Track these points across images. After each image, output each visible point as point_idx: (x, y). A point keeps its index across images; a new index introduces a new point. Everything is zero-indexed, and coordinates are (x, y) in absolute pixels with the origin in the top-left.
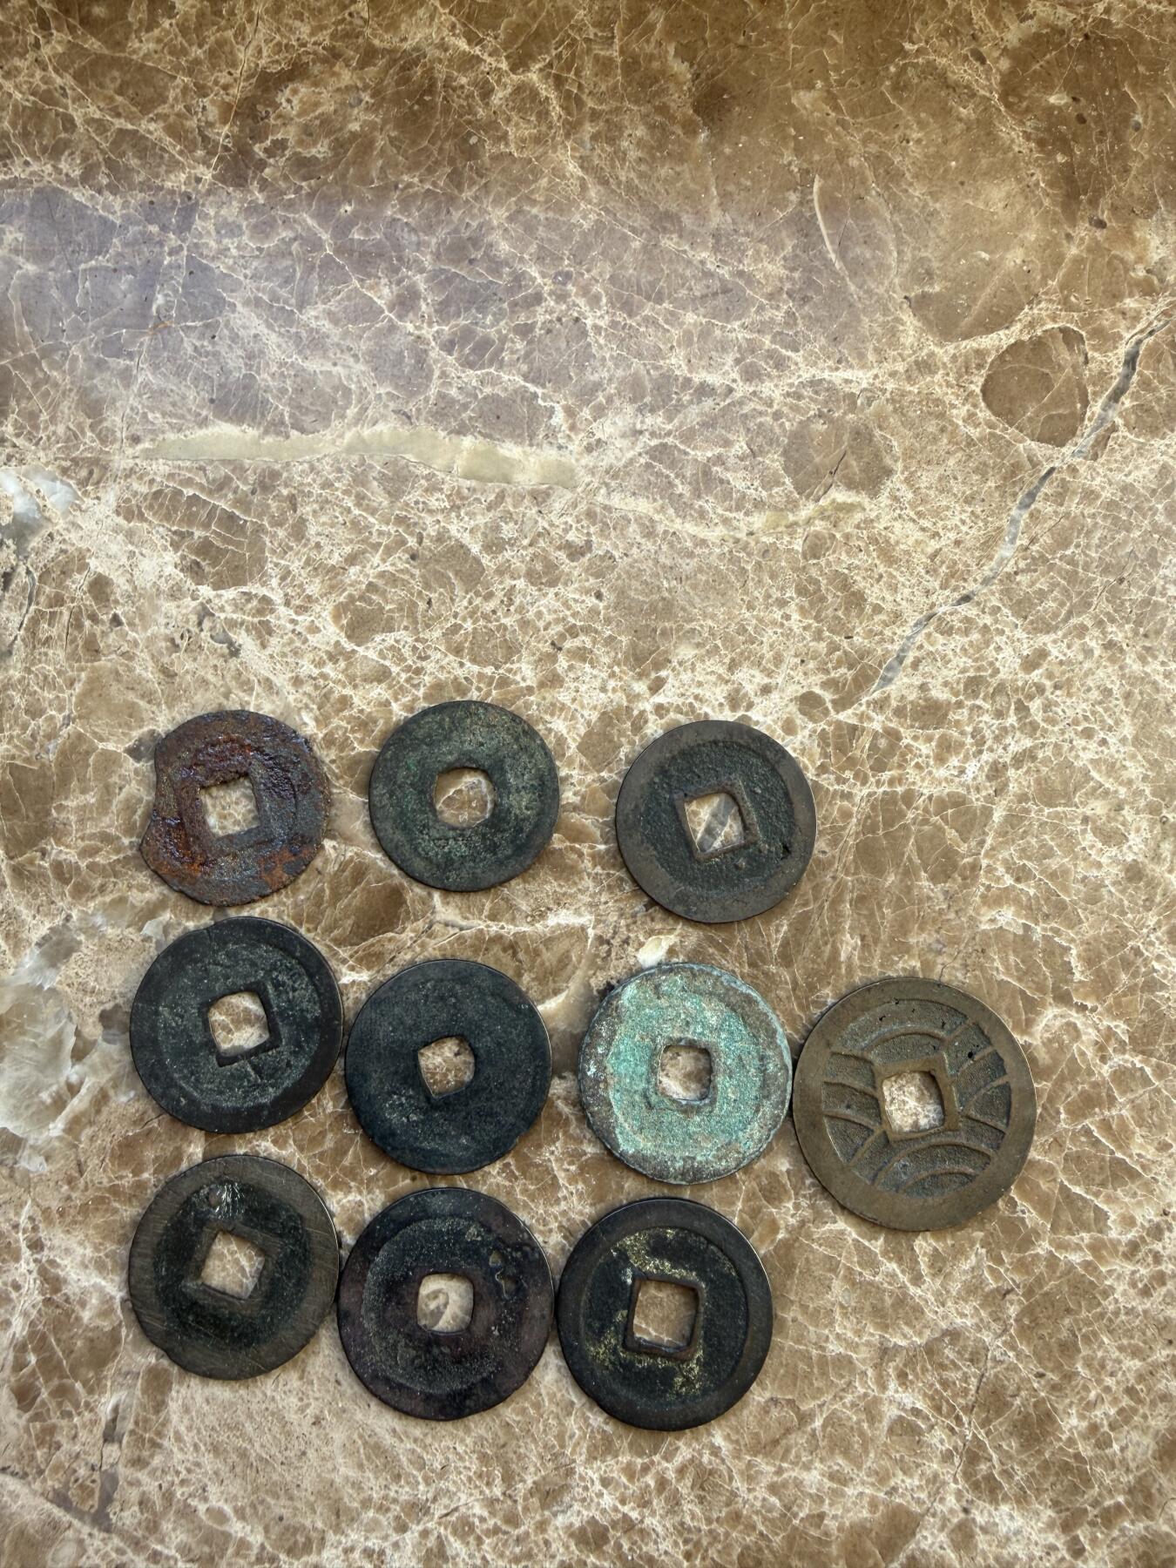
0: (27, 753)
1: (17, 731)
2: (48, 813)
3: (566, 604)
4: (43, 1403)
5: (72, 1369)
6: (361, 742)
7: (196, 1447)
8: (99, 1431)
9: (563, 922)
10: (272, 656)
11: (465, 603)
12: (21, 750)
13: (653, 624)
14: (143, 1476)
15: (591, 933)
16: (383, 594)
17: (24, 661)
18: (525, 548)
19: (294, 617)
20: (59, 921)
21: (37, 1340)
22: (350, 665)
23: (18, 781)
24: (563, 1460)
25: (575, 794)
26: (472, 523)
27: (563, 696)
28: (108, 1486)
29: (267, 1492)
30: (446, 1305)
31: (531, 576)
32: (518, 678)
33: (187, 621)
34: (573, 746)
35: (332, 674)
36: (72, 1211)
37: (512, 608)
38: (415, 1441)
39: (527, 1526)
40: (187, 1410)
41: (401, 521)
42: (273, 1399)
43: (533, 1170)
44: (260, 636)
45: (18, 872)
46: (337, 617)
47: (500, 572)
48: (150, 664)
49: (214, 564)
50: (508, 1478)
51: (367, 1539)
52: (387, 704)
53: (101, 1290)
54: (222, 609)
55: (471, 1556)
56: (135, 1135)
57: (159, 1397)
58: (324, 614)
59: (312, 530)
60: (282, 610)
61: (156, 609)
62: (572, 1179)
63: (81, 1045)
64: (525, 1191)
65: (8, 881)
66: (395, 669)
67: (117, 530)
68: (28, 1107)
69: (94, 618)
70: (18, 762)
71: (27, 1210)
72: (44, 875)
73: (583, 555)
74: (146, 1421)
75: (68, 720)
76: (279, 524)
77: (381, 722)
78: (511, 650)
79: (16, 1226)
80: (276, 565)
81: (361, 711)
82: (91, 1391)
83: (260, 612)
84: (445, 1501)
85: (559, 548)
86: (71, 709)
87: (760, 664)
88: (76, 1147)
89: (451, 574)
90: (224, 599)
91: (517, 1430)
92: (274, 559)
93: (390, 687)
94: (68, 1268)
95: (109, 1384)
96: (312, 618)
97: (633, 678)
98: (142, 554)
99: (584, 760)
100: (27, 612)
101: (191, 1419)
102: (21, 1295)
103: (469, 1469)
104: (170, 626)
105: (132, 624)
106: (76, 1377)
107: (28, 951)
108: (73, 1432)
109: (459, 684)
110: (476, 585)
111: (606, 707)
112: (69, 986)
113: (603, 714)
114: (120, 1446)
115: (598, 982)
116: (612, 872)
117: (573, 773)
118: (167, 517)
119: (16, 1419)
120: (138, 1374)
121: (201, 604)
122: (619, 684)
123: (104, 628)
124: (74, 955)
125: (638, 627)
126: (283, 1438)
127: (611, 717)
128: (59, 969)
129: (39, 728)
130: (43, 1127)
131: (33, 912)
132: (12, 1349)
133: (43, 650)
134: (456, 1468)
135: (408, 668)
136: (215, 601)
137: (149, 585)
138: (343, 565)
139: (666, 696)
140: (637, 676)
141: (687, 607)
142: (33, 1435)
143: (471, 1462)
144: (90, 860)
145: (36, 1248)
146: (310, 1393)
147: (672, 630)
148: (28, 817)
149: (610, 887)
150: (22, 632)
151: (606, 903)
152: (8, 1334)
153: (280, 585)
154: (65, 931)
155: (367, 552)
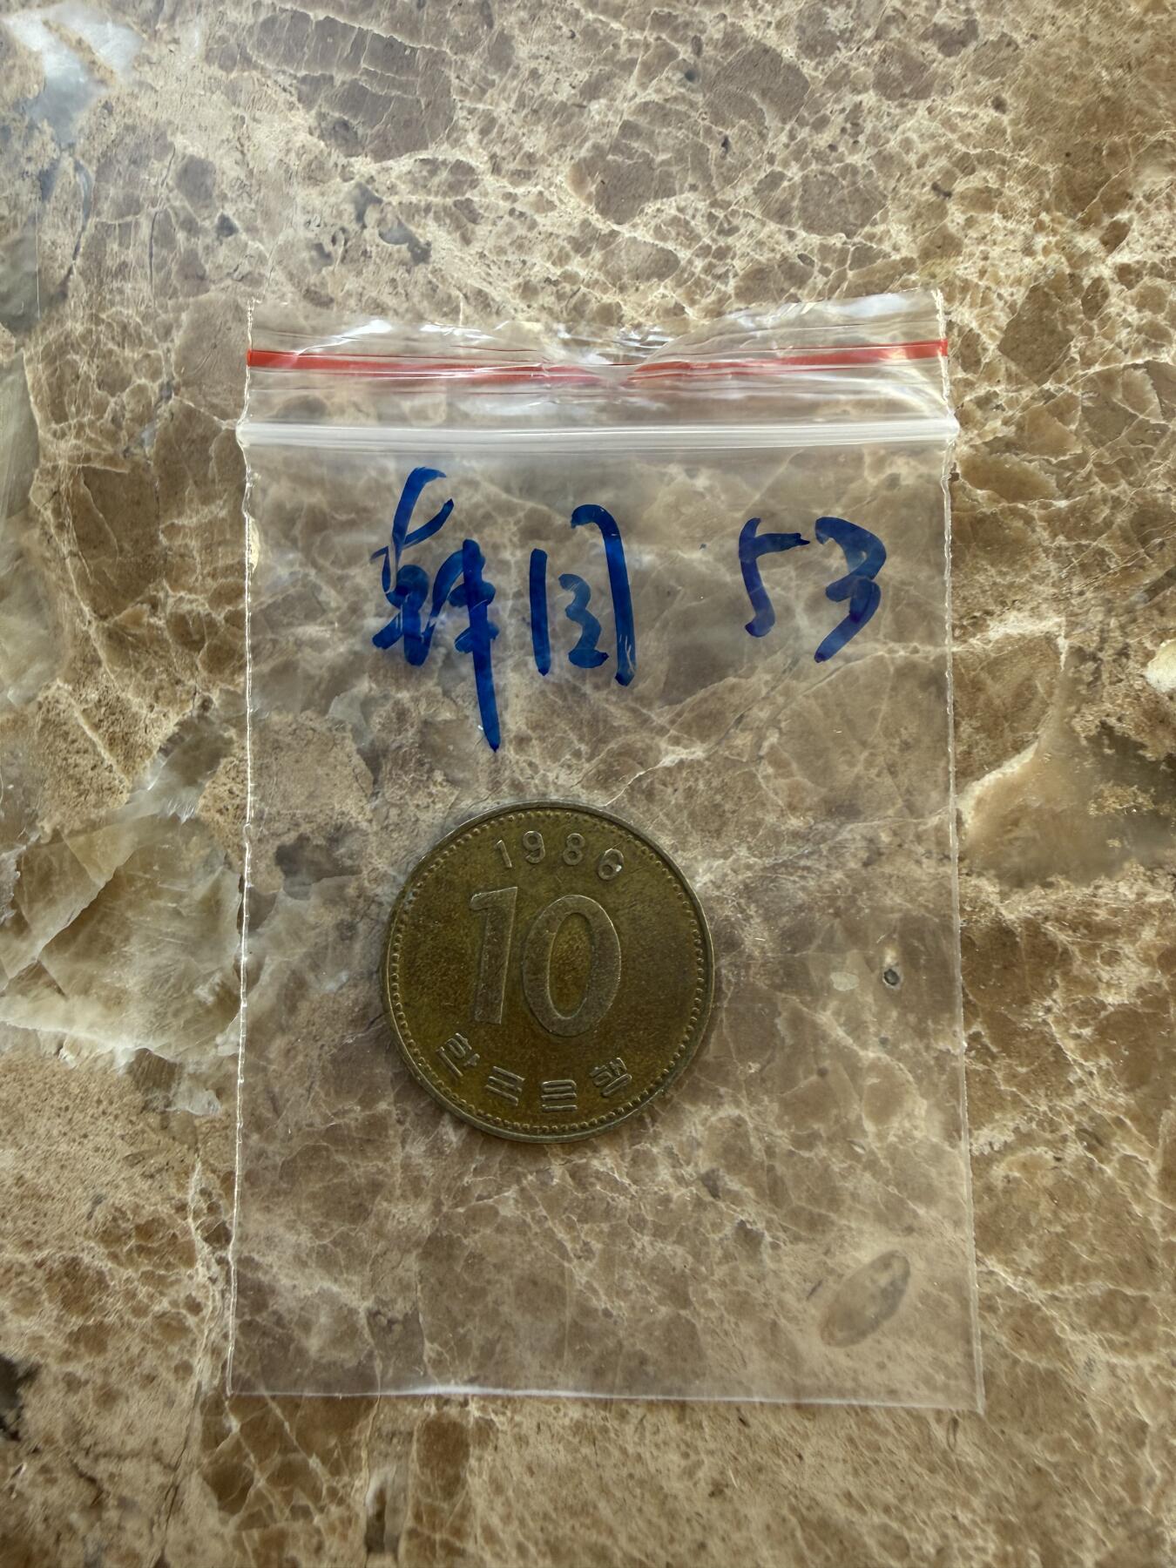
0: (109, 449)
1: (88, 417)
2: (154, 541)
3: (948, 123)
4: (260, 1497)
5: (301, 1434)
7: (521, 1550)
8: (357, 1535)
9: (1014, 631)
10: (482, 256)
11: (784, 138)
12: (99, 446)
13: (1094, 140)
15: (1063, 644)
16: (649, 138)
17: (88, 304)
18: (869, 43)
19: (511, 189)
20: (191, 709)
22: (609, 255)
23: (99, 493)
24: (1139, 1523)
25: (1006, 423)
26: (778, 13)
27: (964, 268)
30: (906, 1274)
31: (885, 86)
32: (886, 247)
33: (340, 214)
34: (992, 346)
35: (583, 273)
36: (271, 1175)
37: (862, 139)
38: (887, 1510)
40: (498, 1489)
41: (661, 21)
42: (639, 1457)
43: (1020, 1040)
44: (458, 227)
45: (117, 639)
46: (579, 182)
47: (834, 84)
48: (288, 289)
49: (371, 121)
52: (678, 310)
53: (331, 1299)
54: (392, 189)
56: (357, 1042)
57: (450, 1471)
58: (558, 179)
59: (523, 50)
60: (489, 181)
61: (289, 200)
62: (1089, 1050)
64: (1012, 1077)
65: (102, 654)
66: (684, 255)
67: (212, 85)
68: (176, 1014)
69: (191, 227)
70: (97, 465)
71: (195, 1181)
72: (161, 641)
73: (964, 44)
74: (433, 1512)
75: (168, 390)
76: (466, 47)
78: (869, 204)
79: (182, 1208)
80: (471, 112)
82: (336, 1470)
83: (454, 187)
85: (924, 37)
86: (171, 370)
88: (264, 1069)
89: (755, 97)
90: (394, 174)
91: (1056, 1478)
92: (467, 103)
93: (680, 283)
94: (275, 1269)
95: (364, 1454)
96: (539, 188)
97: (1073, 228)
98: (255, 120)
99: (1013, 367)
100: (84, 228)
101: (507, 1503)
102: (203, 1320)
103: (983, 1550)
104: (313, 226)
105: (251, 229)
106: (309, 1449)
107: (148, 762)
108: (315, 1541)
109: (792, 266)
110: (797, 108)
111: (1036, 279)
112: (220, 811)
113: (1034, 290)
114: (396, 1558)
115: (1086, 723)
116: (1084, 542)
117: (997, 389)
118: (289, 58)
119: (218, 1527)
120: (411, 1434)
121: (359, 185)
122: (1053, 240)
123: (208, 240)
124: (223, 761)
125: (1069, 148)
126: (663, 1523)
127: (1046, 295)
128: (200, 787)
129: (123, 407)
130: (207, 1042)
131: (149, 700)
132: (198, 1410)
133: (116, 285)
134: (962, 1551)
135: (705, 250)
136: (381, 178)
137: (271, 166)
138: (578, 100)
139: (1132, 251)
140: (1080, 226)
141: (1146, 108)
142: (249, 1550)
143: (985, 1540)
144: (229, 608)
145: (218, 1240)
146: (700, 1444)
147: (1126, 146)
148: (121, 550)
149: (1084, 567)
150: (79, 261)
151: (1081, 593)
152: (188, 1387)
153: (481, 141)
154: (203, 725)
155: (615, 75)
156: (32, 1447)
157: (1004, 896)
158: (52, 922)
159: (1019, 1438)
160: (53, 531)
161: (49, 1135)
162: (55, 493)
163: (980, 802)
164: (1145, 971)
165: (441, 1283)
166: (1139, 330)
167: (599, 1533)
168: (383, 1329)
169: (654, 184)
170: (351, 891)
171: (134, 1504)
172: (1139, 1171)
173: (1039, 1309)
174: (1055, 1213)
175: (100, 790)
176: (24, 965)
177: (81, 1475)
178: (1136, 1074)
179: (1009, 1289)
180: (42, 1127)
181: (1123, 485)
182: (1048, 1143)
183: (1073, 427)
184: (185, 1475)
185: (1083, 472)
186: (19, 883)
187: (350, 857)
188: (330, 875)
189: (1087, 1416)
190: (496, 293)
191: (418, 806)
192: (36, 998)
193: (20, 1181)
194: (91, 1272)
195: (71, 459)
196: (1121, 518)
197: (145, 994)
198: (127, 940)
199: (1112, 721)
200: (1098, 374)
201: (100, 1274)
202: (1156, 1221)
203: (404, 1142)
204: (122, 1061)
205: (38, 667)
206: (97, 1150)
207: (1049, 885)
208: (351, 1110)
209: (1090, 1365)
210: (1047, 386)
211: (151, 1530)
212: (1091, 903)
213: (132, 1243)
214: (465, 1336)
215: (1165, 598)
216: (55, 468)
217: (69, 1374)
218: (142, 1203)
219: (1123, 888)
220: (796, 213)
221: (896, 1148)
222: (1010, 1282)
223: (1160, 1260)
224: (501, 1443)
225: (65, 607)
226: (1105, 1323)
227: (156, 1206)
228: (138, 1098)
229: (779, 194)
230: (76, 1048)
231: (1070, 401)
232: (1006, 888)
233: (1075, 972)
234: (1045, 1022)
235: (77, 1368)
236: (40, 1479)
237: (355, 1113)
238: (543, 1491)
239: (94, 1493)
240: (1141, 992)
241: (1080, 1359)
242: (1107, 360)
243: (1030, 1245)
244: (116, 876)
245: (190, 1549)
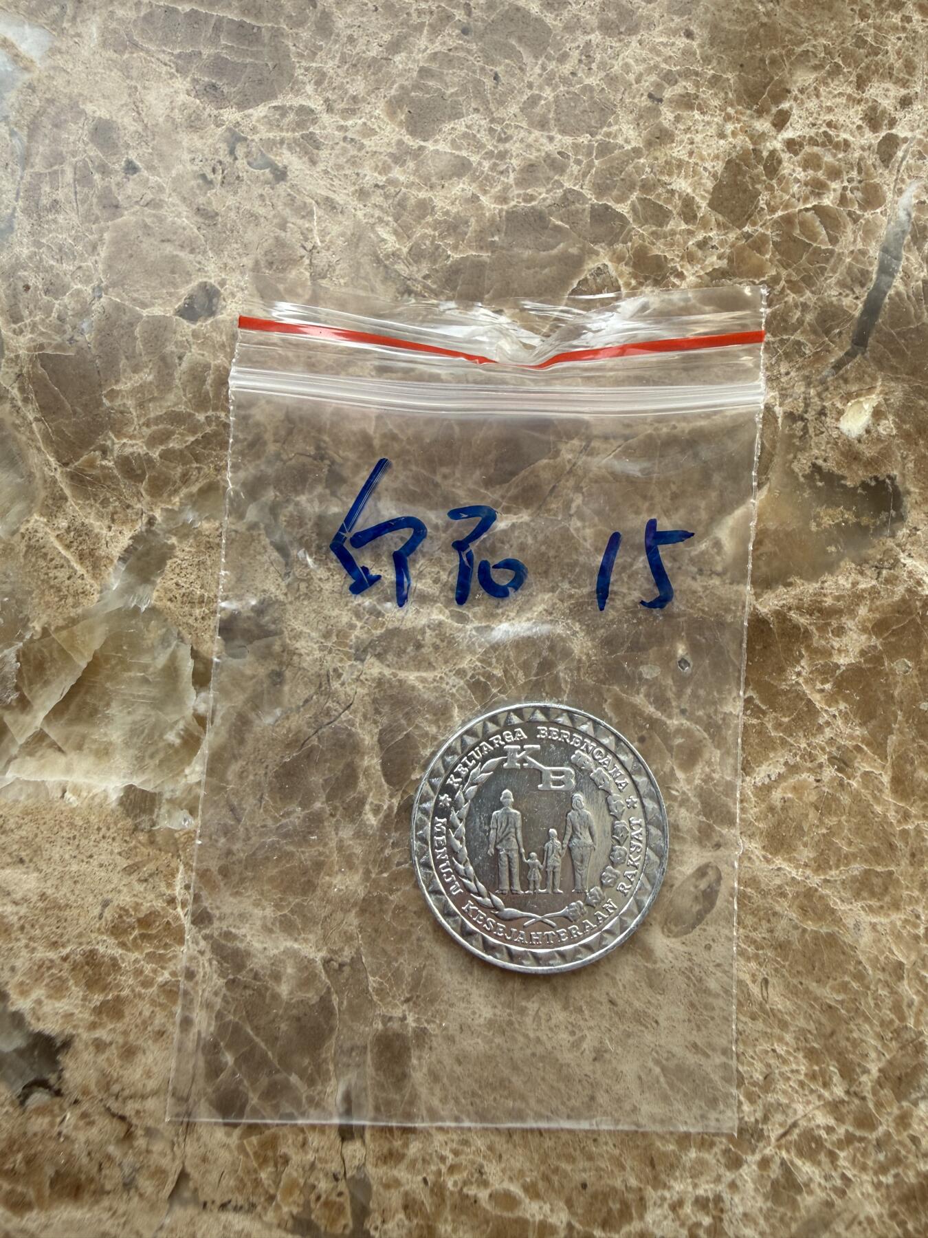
0: (58, 339)
1: (39, 317)
2: (100, 404)
3: (654, 50)
4: (255, 1111)
5: (283, 1058)
6: (455, 248)
10: (326, 172)
11: (537, 70)
12: (50, 337)
13: (759, 54)
14: (401, 1173)
15: (779, 410)
16: (440, 77)
17: (31, 233)
19: (342, 123)
20: (140, 526)
21: (229, 1034)
22: (420, 164)
23: (54, 372)
24: (906, 1036)
25: (720, 258)
27: (678, 151)
28: (360, 1196)
29: (559, 1157)
30: (719, 879)
31: (607, 28)
32: (620, 141)
33: (217, 151)
34: (704, 204)
35: (402, 178)
36: (237, 868)
37: (594, 66)
39: (885, 1125)
40: (434, 1077)
42: (538, 1040)
43: (782, 699)
44: (306, 153)
45: (78, 479)
46: (392, 114)
47: (569, 28)
48: (183, 209)
49: (233, 82)
50: (848, 1073)
51: (695, 1186)
52: (474, 198)
53: (294, 954)
54: (254, 130)
55: (827, 1178)
56: (295, 760)
57: (398, 1070)
58: (376, 113)
59: (340, 23)
60: (325, 118)
61: (178, 144)
62: (831, 699)
63: (201, 667)
64: (778, 726)
65: (68, 492)
66: (474, 159)
67: (110, 65)
68: (152, 756)
69: (104, 170)
70: (49, 352)
71: (180, 879)
72: (110, 477)
74: (388, 1103)
75: (99, 290)
76: (301, 23)
77: (473, 220)
78: (604, 111)
79: (172, 901)
80: (307, 69)
81: (447, 213)
82: (311, 1082)
83: (300, 125)
84: (779, 1117)
86: (100, 276)
87: (891, 75)
88: (225, 789)
89: (513, 42)
90: (254, 118)
91: (843, 1012)
92: (304, 64)
93: (474, 179)
94: (249, 938)
95: (331, 1067)
96: (363, 120)
97: (751, 117)
98: (145, 88)
99: (721, 218)
100: (22, 178)
101: (444, 1088)
102: (197, 983)
103: (797, 1071)
104: (197, 161)
105: (151, 168)
106: (289, 1069)
107: (111, 569)
108: (300, 1138)
109: (554, 160)
110: (545, 49)
111: (730, 154)
112: (170, 600)
113: (729, 162)
114: (364, 1142)
115: (802, 465)
116: (785, 337)
117: (711, 234)
118: (165, 41)
119: (225, 1139)
120: (365, 1048)
121: (229, 129)
122: (738, 126)
123: (119, 179)
124: (169, 562)
125: (741, 61)
126: (562, 1086)
127: (737, 165)
128: (154, 583)
129: (66, 307)
130: (178, 774)
131: (107, 522)
132: (200, 1054)
133: (50, 217)
134: (782, 1074)
135: (490, 155)
136: (244, 123)
137: (161, 120)
138: (385, 55)
139: (795, 129)
140: (755, 115)
141: (793, 28)
142: (251, 1153)
143: (798, 1064)
144: (163, 447)
145: (202, 921)
146: (582, 1023)
147: (781, 56)
148: (75, 412)
149: (787, 355)
150: (20, 203)
151: (787, 374)
152: (191, 1035)
153: (316, 90)
154: (151, 537)
155: (410, 35)
156: (73, 1099)
157: (757, 596)
158: (47, 699)
159: (813, 986)
160: (20, 403)
161: (62, 859)
162: (19, 376)
163: (733, 530)
164: (864, 637)
165: (376, 931)
166: (806, 184)
167: (514, 1100)
168: (336, 971)
169: (448, 111)
170: (277, 648)
171: (157, 1131)
172: (876, 782)
173: (816, 890)
174: (820, 820)
175: (76, 594)
176: (30, 733)
177: (114, 1115)
178: (865, 712)
179: (793, 879)
180: (56, 853)
181: (808, 294)
182: (809, 770)
183: (768, 256)
184: (195, 1103)
185: (778, 288)
186: (20, 671)
187: (274, 622)
188: (259, 638)
189: (860, 963)
190: (340, 198)
191: (320, 579)
192: (42, 757)
193: (43, 897)
194: (106, 959)
195: (29, 349)
196: (809, 317)
197: (126, 744)
198: (108, 705)
199: (820, 462)
200: (781, 217)
201: (113, 959)
202: (892, 816)
203: (337, 829)
204: (114, 796)
205: (18, 507)
206: (101, 866)
207: (790, 584)
208: (294, 811)
209: (857, 926)
210: (747, 229)
211: (172, 1150)
212: (820, 594)
213: (136, 932)
214: (398, 968)
215: (847, 371)
216: (17, 357)
217: (96, 1039)
218: (140, 901)
219: (842, 581)
220: (552, 122)
221: (702, 788)
222: (794, 874)
223: (899, 843)
224: (435, 1044)
225: (34, 459)
226: (865, 894)
227: (151, 902)
228: (129, 822)
229: (538, 110)
230: (77, 790)
231: (763, 239)
232: (759, 591)
233: (815, 645)
234: (797, 683)
235: (102, 1034)
236: (81, 1123)
237: (298, 814)
238: (470, 1076)
239: (125, 1128)
240: (863, 653)
241: (850, 922)
242: (786, 207)
243: (805, 845)
244: (95, 657)
245: (204, 1159)
